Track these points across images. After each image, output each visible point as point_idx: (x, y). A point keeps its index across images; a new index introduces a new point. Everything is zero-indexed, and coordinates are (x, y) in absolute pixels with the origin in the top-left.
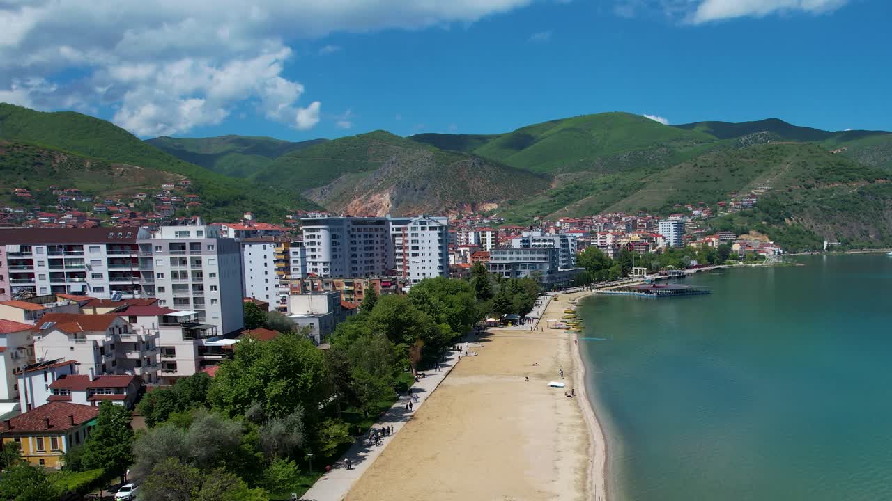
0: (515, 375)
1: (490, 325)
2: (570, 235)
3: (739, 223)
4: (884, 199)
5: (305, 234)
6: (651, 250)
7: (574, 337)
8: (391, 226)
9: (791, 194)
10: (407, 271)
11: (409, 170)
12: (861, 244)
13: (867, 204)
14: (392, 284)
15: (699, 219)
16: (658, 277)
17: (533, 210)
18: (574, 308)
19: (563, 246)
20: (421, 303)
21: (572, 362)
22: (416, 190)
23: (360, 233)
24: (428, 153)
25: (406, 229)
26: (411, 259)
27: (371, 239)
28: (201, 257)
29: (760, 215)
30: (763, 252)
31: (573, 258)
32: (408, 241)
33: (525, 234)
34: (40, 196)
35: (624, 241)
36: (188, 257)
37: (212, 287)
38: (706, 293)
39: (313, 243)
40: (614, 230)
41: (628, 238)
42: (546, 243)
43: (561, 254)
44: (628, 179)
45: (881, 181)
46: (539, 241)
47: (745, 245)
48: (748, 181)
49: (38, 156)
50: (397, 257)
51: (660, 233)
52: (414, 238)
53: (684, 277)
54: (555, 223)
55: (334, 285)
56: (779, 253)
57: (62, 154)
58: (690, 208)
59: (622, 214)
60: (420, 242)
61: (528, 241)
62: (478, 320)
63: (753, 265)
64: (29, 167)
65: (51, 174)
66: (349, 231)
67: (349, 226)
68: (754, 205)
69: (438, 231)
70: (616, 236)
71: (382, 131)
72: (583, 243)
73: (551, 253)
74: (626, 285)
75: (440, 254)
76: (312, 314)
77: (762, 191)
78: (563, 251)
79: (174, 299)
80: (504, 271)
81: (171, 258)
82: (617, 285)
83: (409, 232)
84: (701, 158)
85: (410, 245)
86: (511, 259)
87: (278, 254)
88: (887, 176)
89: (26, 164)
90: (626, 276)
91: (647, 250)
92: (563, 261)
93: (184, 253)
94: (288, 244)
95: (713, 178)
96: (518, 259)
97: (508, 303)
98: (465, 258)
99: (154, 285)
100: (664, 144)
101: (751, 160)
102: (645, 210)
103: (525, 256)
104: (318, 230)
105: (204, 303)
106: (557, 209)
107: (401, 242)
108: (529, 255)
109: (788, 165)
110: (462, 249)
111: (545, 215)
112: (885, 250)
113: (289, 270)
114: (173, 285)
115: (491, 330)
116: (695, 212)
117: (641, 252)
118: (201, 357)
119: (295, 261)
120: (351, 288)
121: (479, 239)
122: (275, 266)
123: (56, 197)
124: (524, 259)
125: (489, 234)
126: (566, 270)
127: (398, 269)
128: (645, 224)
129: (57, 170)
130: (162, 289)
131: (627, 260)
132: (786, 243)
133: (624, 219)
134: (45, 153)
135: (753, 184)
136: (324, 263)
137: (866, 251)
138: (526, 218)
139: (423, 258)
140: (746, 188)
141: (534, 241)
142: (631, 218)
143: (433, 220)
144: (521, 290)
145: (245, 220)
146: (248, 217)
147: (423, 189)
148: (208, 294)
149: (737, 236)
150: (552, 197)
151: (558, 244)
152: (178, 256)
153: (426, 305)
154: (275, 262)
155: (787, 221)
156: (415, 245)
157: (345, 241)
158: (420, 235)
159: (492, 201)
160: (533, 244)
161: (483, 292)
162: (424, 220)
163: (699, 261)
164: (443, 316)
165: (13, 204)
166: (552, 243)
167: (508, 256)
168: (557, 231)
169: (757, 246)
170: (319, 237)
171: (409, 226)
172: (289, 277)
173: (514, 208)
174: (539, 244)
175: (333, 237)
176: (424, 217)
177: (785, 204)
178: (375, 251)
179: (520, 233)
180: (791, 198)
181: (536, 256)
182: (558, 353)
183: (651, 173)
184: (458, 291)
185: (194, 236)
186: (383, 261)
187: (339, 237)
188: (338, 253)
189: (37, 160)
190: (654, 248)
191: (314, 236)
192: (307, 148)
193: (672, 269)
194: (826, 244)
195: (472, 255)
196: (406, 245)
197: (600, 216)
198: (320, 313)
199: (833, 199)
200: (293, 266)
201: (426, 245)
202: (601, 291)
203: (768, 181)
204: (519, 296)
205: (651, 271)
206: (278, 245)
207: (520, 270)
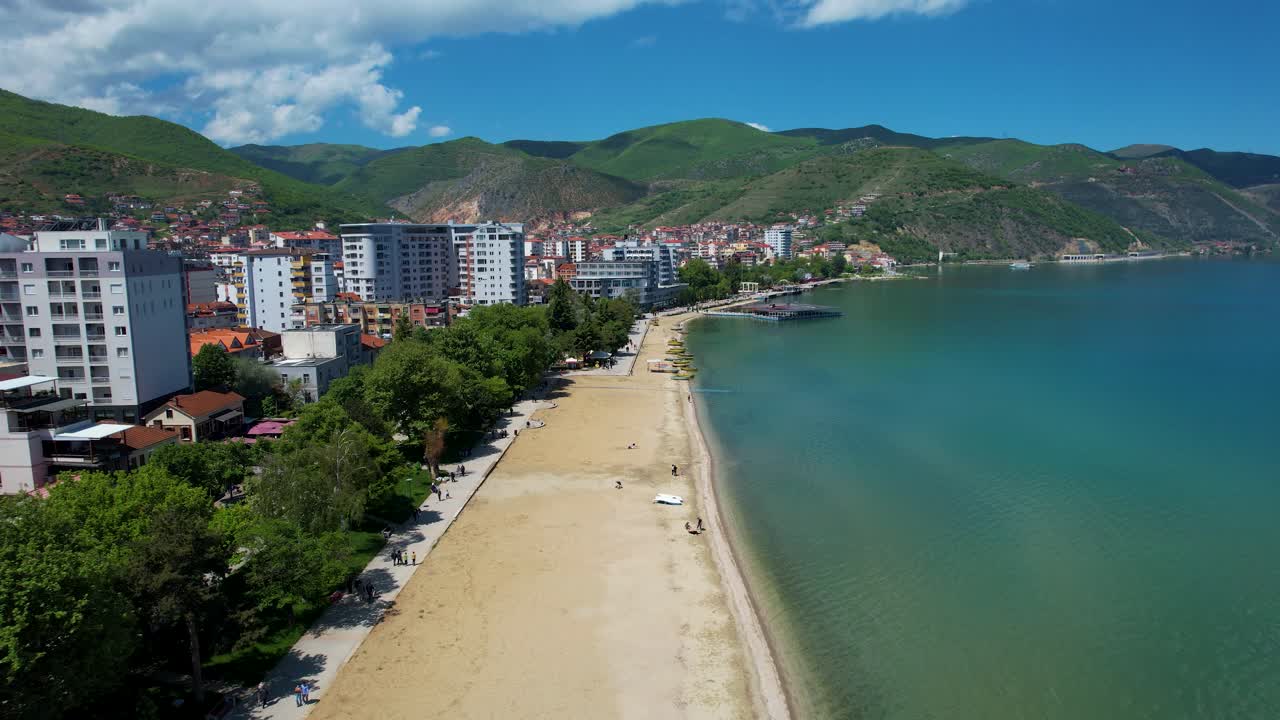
0: (599, 472)
1: (571, 367)
2: (671, 245)
3: (848, 233)
4: (1001, 207)
5: (345, 244)
6: (759, 262)
7: (685, 385)
8: (454, 235)
9: (902, 201)
10: (472, 290)
11: (498, 177)
12: (978, 255)
13: (982, 213)
14: (440, 311)
15: (805, 227)
16: (771, 293)
17: (628, 219)
18: (679, 337)
19: (664, 258)
20: (464, 345)
21: (688, 440)
22: (505, 198)
23: (413, 243)
24: (520, 158)
25: (471, 237)
26: (477, 274)
27: (429, 250)
28: (98, 282)
29: (871, 223)
30: (877, 263)
31: (675, 272)
32: (472, 253)
33: (619, 244)
34: (93, 203)
35: (729, 252)
36: (78, 282)
37: (118, 330)
38: (837, 315)
39: (354, 256)
40: (714, 239)
41: (732, 248)
42: (643, 255)
43: (661, 267)
44: (728, 186)
45: (996, 188)
46: (635, 252)
47: (857, 256)
48: (854, 188)
49: (95, 160)
50: (462, 272)
51: (766, 243)
52: (480, 249)
53: (800, 293)
54: (651, 232)
55: (365, 312)
56: (893, 265)
57: (122, 158)
58: (795, 217)
59: (723, 223)
60: (488, 254)
61: (622, 252)
62: (553, 360)
63: (872, 278)
64: (85, 171)
65: (109, 180)
66: (400, 241)
67: (399, 234)
68: (863, 213)
69: (510, 241)
70: (720, 247)
71: (471, 138)
72: (682, 253)
73: (650, 267)
74: (737, 304)
75: (513, 269)
76: (314, 357)
77: (872, 198)
78: (664, 264)
79: (57, 348)
80: (593, 288)
81: (49, 282)
82: (726, 304)
83: (475, 241)
84: (805, 163)
85: (476, 257)
86: (601, 273)
87: (297, 270)
88: (1004, 182)
89: (82, 168)
90: (736, 292)
91: (755, 261)
92: (664, 276)
93: (71, 274)
94: (309, 257)
95: (818, 185)
96: (610, 274)
97: (595, 336)
98: (549, 273)
99: (22, 326)
100: (764, 151)
101: (858, 166)
102: (746, 219)
103: (618, 270)
104: (359, 239)
105: (106, 354)
106: (653, 218)
107: (465, 254)
108: (623, 270)
109: (898, 172)
110: (546, 261)
111: (640, 224)
112: (1007, 262)
113: (311, 291)
114: (54, 326)
115: (571, 375)
116: (800, 221)
117: (748, 263)
118: (49, 459)
119: (319, 280)
120: (387, 316)
121: (567, 250)
122: (292, 286)
123: (113, 203)
124: (617, 273)
125: (578, 244)
126: (667, 287)
127: (462, 288)
128: (748, 234)
129: (116, 175)
130: (35, 332)
131: (733, 275)
132: (898, 253)
133: (724, 228)
134: (104, 157)
135: (860, 191)
136: (368, 280)
137: (984, 262)
138: (620, 227)
139: (492, 274)
140: (853, 195)
141: (629, 252)
142: (732, 227)
143: (504, 227)
144: (612, 317)
145: (317, 229)
146: (320, 225)
147: (512, 197)
148: (112, 341)
149: (847, 246)
150: (648, 205)
151: (657, 256)
152: (60, 280)
153: (470, 349)
154: (292, 280)
155: (899, 230)
156: (482, 257)
157: (393, 251)
158: (488, 245)
159: (585, 209)
160: (628, 255)
161: (561, 320)
162: (493, 226)
163: (813, 274)
164: (498, 363)
165: (63, 211)
166: (650, 255)
167: (598, 270)
168: (654, 241)
169: (870, 257)
170: (361, 248)
171: (475, 234)
172: (310, 300)
173: (608, 217)
174: (634, 255)
175: (379, 247)
176: (494, 223)
177: (896, 212)
178: (433, 266)
179: (614, 243)
180: (902, 205)
181: (632, 270)
182: (666, 420)
183: (752, 180)
184: (522, 324)
185: (90, 248)
186: (444, 277)
187: (386, 248)
188: (385, 268)
189: (95, 164)
190: (761, 260)
191: (355, 247)
192: (397, 155)
193: (786, 284)
194: (941, 255)
195: (559, 268)
196: (471, 258)
197: (699, 225)
198: (325, 356)
199: (945, 207)
200: (315, 285)
201: (495, 257)
202: (710, 312)
203: (878, 188)
204: (610, 325)
205: (764, 285)
206: (297, 258)
207: (612, 287)
